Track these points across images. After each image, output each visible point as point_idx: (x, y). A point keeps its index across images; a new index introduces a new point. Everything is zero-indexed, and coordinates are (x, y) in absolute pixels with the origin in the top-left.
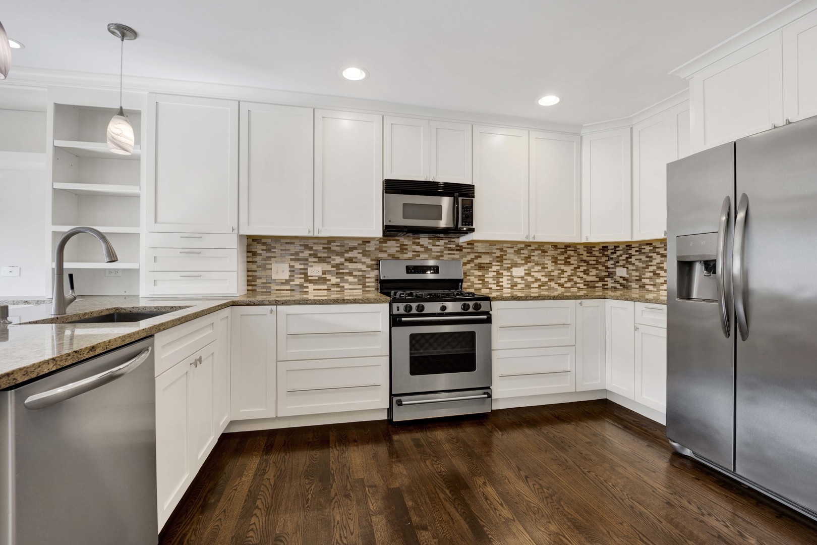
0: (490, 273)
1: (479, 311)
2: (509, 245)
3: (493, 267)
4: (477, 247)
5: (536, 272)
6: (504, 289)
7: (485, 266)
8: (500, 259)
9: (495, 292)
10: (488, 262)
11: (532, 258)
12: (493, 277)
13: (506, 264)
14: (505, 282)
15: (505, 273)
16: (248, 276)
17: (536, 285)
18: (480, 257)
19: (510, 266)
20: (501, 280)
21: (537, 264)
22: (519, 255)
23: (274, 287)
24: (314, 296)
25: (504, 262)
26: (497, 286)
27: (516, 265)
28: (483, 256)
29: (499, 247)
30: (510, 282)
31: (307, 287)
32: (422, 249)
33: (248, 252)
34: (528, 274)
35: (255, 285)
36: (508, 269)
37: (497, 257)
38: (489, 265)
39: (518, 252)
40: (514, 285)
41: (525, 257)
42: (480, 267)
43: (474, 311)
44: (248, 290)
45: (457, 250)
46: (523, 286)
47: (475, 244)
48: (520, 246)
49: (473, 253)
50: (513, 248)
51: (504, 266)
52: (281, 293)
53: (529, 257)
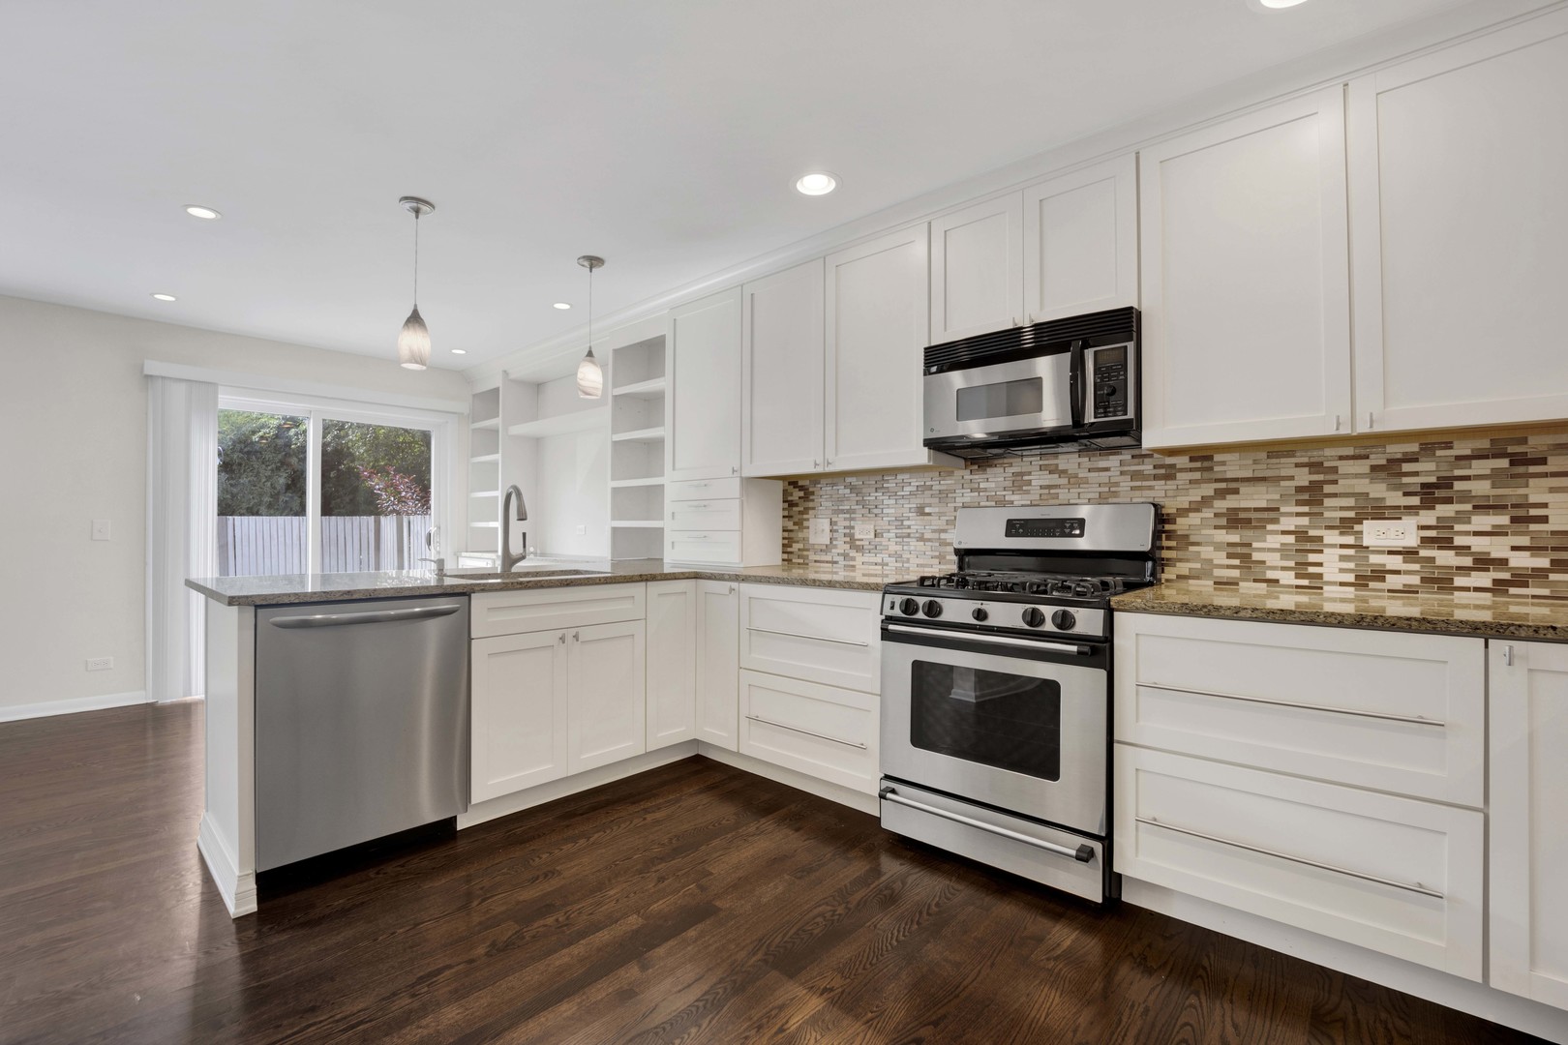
0: (1269, 537)
1: (1070, 632)
2: (1349, 451)
3: (1282, 519)
4: (1223, 463)
5: (1476, 534)
6: (1325, 588)
7: (1253, 515)
8: (1312, 496)
9: (1287, 593)
10: (1264, 504)
11: (1458, 486)
12: (1283, 550)
13: (1334, 509)
14: (1332, 564)
15: (1332, 537)
16: (784, 538)
17: (1484, 579)
18: (1236, 491)
19: (1351, 514)
20: (1312, 558)
21: (1483, 507)
22: (1396, 481)
23: (812, 557)
24: (864, 575)
25: (1328, 502)
26: (1298, 576)
27: (1380, 512)
28: (1244, 489)
29: (1305, 460)
30: (1352, 565)
31: (853, 559)
32: (1064, 481)
33: (784, 502)
34: (1445, 543)
35: (791, 553)
36: (1346, 526)
37: (1299, 489)
38: (1272, 515)
39: (1390, 470)
40: (1368, 578)
41: (1424, 485)
42: (1235, 520)
43: (1056, 630)
44: (783, 560)
45: (1156, 477)
46: (1415, 580)
47: (1217, 458)
48: (1396, 450)
49: (1209, 481)
50: (1368, 458)
51: (1327, 514)
52: (820, 567)
53: (1446, 483)
